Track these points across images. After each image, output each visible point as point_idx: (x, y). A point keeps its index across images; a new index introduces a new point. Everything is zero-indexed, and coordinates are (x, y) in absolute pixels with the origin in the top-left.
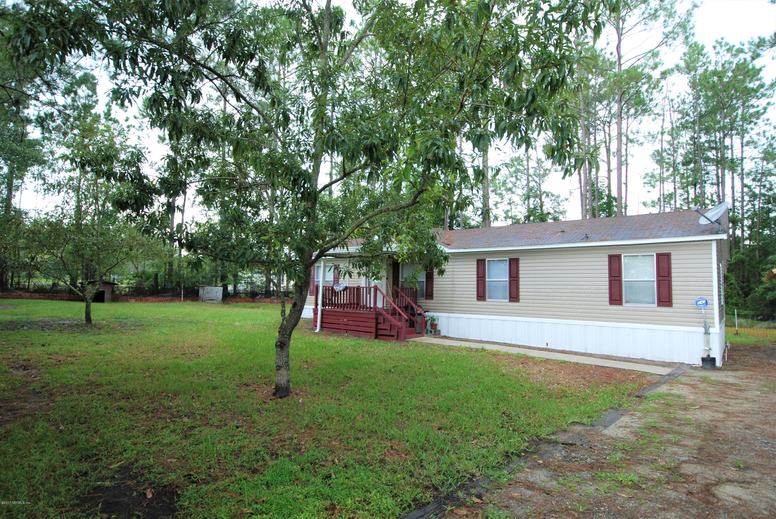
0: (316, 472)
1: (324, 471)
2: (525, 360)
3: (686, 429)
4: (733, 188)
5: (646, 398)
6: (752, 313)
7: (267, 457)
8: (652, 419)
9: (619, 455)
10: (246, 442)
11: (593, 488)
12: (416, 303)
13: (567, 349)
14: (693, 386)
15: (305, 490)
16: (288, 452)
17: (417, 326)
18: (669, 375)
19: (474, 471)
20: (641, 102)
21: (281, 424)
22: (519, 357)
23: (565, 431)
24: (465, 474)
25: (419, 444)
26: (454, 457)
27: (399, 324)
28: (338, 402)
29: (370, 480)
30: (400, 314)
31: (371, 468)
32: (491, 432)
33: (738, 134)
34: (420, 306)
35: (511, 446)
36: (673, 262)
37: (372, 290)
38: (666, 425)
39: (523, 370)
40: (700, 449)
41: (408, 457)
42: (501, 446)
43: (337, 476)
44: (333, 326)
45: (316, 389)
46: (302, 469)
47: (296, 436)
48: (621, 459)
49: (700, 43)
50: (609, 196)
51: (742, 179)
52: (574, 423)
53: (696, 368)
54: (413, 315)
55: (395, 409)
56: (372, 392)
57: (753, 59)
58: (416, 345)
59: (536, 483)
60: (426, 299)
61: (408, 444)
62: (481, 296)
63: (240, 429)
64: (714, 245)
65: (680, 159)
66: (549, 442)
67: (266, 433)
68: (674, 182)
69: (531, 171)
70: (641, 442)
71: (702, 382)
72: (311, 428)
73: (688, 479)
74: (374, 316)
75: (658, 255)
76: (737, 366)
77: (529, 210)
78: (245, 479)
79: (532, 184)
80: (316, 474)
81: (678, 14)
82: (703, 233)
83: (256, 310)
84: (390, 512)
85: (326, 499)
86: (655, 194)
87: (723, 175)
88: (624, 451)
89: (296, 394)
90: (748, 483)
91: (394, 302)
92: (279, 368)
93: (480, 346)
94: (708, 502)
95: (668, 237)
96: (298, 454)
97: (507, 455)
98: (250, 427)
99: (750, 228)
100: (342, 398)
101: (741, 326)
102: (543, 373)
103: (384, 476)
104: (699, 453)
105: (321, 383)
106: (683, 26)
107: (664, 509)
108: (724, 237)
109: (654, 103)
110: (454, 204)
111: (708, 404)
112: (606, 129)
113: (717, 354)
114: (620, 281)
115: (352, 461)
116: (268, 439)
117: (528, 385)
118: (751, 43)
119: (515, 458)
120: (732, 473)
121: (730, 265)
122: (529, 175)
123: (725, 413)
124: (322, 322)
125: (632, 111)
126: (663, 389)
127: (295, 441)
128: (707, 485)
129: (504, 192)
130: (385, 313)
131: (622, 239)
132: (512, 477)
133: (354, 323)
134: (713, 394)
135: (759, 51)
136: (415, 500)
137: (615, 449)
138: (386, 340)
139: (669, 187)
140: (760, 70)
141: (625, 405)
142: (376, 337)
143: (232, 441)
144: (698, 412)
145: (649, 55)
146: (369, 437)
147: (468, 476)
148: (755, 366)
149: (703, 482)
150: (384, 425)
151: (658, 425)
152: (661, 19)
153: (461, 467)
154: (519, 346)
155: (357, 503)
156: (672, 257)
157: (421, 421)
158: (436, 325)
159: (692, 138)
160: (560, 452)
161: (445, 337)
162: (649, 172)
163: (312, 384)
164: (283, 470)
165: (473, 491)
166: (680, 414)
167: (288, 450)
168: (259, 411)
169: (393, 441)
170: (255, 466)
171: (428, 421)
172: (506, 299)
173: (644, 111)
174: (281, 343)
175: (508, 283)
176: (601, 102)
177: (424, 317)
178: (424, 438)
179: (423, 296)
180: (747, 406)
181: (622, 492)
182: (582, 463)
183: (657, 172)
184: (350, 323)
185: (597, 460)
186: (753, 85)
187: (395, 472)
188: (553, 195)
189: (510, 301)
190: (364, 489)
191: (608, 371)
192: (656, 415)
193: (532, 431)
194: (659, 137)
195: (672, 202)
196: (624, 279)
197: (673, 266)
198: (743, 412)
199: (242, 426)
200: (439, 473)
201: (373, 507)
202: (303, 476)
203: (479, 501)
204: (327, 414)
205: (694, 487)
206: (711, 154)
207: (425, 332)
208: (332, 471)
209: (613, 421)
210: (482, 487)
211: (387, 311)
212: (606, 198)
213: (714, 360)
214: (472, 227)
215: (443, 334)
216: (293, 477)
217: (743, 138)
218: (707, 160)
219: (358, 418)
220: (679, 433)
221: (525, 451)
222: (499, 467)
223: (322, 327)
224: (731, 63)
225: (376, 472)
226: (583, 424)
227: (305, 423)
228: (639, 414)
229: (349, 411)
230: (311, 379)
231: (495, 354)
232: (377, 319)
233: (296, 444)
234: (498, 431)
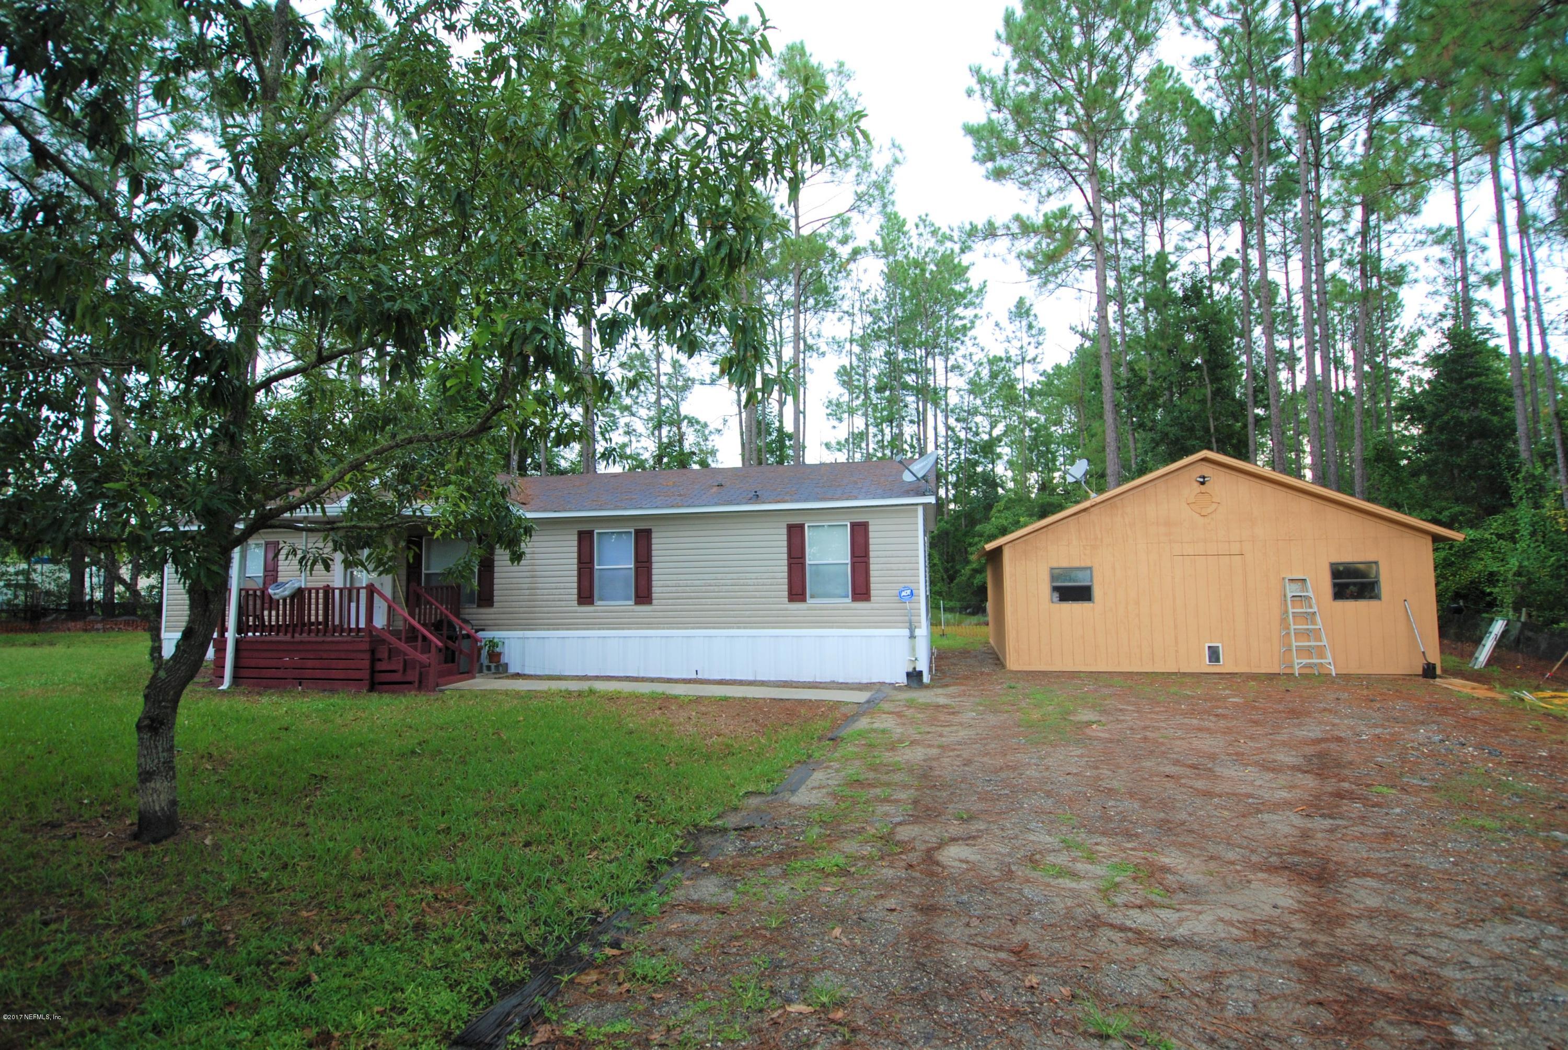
0: (272, 979)
1: (292, 974)
2: (664, 702)
3: (897, 777)
4: (936, 429)
5: (842, 739)
6: (958, 604)
7: (143, 973)
8: (853, 770)
9: (816, 830)
10: (78, 952)
11: (786, 888)
12: (458, 615)
13: (728, 677)
14: (899, 715)
15: (253, 1021)
16: (195, 953)
17: (463, 661)
18: (868, 702)
19: (598, 905)
20: (822, 290)
21: (165, 898)
22: (654, 697)
23: (736, 809)
24: (582, 914)
25: (492, 880)
26: (560, 888)
27: (424, 658)
28: (301, 830)
29: (399, 967)
30: (425, 638)
31: (398, 944)
32: (619, 833)
33: (941, 354)
34: (466, 621)
35: (655, 850)
36: (871, 535)
37: (363, 594)
38: (871, 775)
39: (662, 719)
40: (916, 802)
41: (471, 908)
42: (640, 853)
43: (323, 975)
44: (264, 673)
45: (240, 813)
46: (238, 980)
47: (209, 915)
48: (819, 835)
49: (902, 215)
50: (780, 430)
51: (947, 418)
52: (748, 794)
53: (899, 689)
54: (453, 638)
55: (432, 823)
56: (377, 799)
57: (963, 251)
58: (461, 696)
59: (703, 900)
60: (479, 606)
61: (468, 884)
62: (586, 596)
63: (53, 927)
64: (920, 510)
65: (872, 383)
66: (714, 831)
67: (128, 923)
68: (866, 415)
69: (664, 380)
70: (843, 806)
71: (909, 707)
72: (242, 895)
73: (906, 846)
74: (366, 646)
75: (853, 525)
76: (947, 680)
77: (661, 447)
78: (93, 1030)
79: (665, 402)
80: (272, 983)
81: (875, 167)
82: (907, 494)
83: (46, 650)
84: (450, 1015)
85: (306, 1026)
86: (842, 432)
87: (925, 410)
88: (823, 823)
89: (195, 828)
90: (974, 838)
91: (412, 614)
92: (146, 776)
93: (585, 686)
94: (932, 874)
95: (865, 498)
96: (222, 951)
97: (651, 866)
98: (80, 920)
99: (955, 486)
100: (310, 820)
101: (948, 624)
102: (694, 720)
103: (427, 954)
104: (915, 809)
105: (252, 796)
106: (880, 186)
107: (882, 896)
108: (932, 500)
109: (841, 292)
110: (553, 434)
111: (918, 737)
112: (777, 323)
113: (923, 665)
114: (803, 564)
115: (353, 942)
116: (136, 935)
117: (673, 744)
118: (961, 230)
119: (665, 868)
120: (955, 829)
121: (933, 538)
122: (661, 387)
123: (939, 747)
124: (237, 667)
125: (811, 302)
126: (863, 723)
127: (209, 927)
128: (929, 851)
129: (617, 413)
130: (392, 639)
131: (806, 500)
132: (665, 899)
133: (317, 663)
134: (924, 722)
135: (969, 243)
136: (495, 982)
137: (810, 823)
138: (393, 692)
139: (859, 423)
140: (967, 268)
141: (816, 755)
142: (373, 687)
143: (36, 957)
144: (908, 751)
145: (838, 221)
146: (385, 887)
147: (589, 915)
148: (967, 678)
149: (923, 847)
150: (416, 858)
151: (861, 777)
152: (854, 171)
153: (573, 903)
154: (652, 680)
155: (377, 1017)
156: (871, 528)
157: (489, 838)
158: (499, 654)
159: (887, 354)
160: (733, 843)
161: (517, 676)
162: (834, 397)
163: (231, 803)
164: (191, 993)
165: (605, 938)
166: (888, 757)
167: (193, 948)
168: (99, 878)
169: (437, 885)
170: (115, 997)
171: (503, 834)
172: (629, 599)
173: (828, 304)
174: (152, 720)
175: (633, 572)
176: (768, 281)
177: (476, 640)
178: (500, 865)
179: (472, 602)
180: (963, 734)
181: (826, 884)
182: (767, 853)
183: (846, 398)
184: (310, 664)
185: (787, 845)
186: (958, 288)
187: (449, 940)
188: (698, 422)
189: (637, 603)
190: (390, 987)
191: (788, 705)
192: (857, 763)
193: (687, 819)
194: (848, 345)
195: (864, 445)
196: (808, 562)
197: (871, 541)
198: (959, 743)
199: (60, 919)
200: (535, 922)
201: (414, 1014)
202: (242, 995)
203: (615, 952)
204: (279, 858)
205: (913, 857)
206: (910, 379)
207: (477, 666)
208: (311, 969)
209: (802, 781)
210: (619, 928)
211: (396, 633)
212: (775, 434)
213: (920, 673)
214: (562, 473)
215: (512, 670)
216: (218, 1002)
217: (947, 360)
218: (905, 386)
219: (353, 854)
220: (888, 784)
221: (678, 854)
222: (641, 888)
223: (236, 678)
224: (935, 252)
225: (410, 950)
226: (761, 794)
227: (227, 885)
228: (835, 765)
229: (330, 845)
230: (226, 792)
231: (612, 698)
232: (373, 652)
233: (212, 933)
234: (630, 828)
